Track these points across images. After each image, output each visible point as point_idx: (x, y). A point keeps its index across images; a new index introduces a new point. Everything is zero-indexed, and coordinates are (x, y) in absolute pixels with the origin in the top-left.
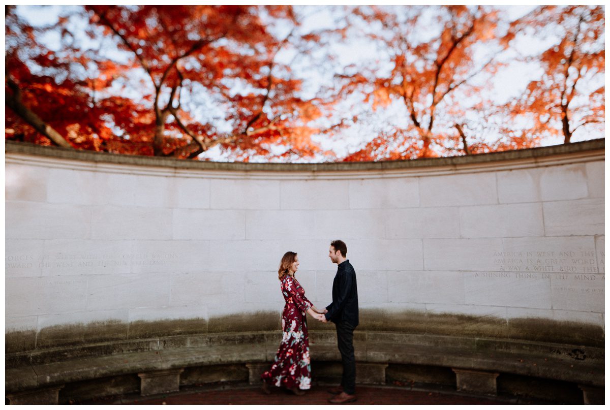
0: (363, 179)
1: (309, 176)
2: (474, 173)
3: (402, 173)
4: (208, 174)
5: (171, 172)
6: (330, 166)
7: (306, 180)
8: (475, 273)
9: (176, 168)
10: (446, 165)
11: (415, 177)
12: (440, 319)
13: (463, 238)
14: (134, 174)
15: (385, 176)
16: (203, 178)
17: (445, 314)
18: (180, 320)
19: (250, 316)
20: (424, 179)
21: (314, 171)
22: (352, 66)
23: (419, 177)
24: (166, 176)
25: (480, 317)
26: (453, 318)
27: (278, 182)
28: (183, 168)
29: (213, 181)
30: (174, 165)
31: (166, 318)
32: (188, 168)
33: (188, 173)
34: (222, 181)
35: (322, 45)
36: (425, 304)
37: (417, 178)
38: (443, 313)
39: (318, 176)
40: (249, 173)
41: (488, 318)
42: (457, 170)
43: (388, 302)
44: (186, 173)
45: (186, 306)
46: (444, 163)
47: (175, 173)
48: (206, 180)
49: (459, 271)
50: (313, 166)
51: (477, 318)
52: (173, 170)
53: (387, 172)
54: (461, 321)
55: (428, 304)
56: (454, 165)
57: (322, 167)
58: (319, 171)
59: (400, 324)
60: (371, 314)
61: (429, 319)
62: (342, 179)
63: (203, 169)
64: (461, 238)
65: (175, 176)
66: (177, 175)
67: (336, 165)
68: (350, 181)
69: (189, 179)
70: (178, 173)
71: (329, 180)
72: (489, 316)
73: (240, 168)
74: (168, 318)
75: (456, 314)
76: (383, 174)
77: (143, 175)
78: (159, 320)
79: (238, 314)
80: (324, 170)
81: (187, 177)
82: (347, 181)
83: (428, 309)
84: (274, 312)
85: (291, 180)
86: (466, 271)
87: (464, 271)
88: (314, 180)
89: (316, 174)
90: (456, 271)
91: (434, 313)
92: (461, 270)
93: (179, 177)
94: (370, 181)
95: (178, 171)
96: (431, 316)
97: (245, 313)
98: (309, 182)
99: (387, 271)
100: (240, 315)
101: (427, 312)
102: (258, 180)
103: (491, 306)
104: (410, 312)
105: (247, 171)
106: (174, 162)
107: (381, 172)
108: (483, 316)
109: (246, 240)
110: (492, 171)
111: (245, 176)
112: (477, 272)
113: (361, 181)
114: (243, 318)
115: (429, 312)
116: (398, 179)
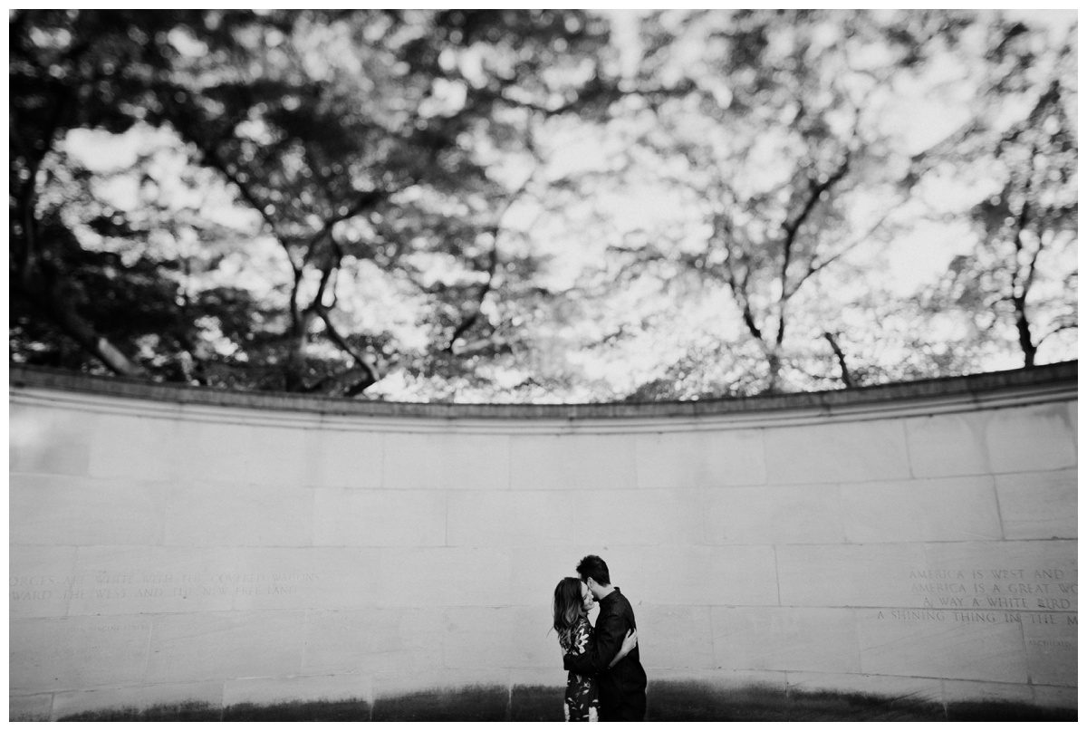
0: (660, 433)
1: (562, 427)
2: (864, 420)
3: (732, 422)
4: (381, 425)
5: (315, 421)
6: (600, 410)
7: (558, 435)
8: (878, 611)
9: (323, 413)
10: (811, 406)
11: (755, 428)
12: (816, 702)
13: (851, 544)
14: (248, 424)
15: (700, 427)
16: (371, 431)
17: (824, 693)
18: (319, 703)
19: (453, 695)
20: (773, 432)
21: (571, 419)
22: (638, 231)
23: (763, 428)
24: (305, 428)
25: (893, 699)
26: (840, 700)
27: (507, 438)
28: (336, 413)
29: (388, 436)
30: (320, 408)
31: (292, 699)
32: (344, 414)
33: (344, 422)
34: (406, 436)
35: (583, 197)
36: (785, 671)
37: (760, 431)
38: (820, 691)
39: (578, 427)
40: (454, 423)
41: (908, 701)
42: (831, 415)
43: (714, 669)
44: (341, 423)
45: (332, 675)
46: (807, 403)
47: (322, 422)
48: (376, 435)
49: (847, 607)
50: (569, 409)
51: (887, 701)
52: (318, 417)
53: (704, 420)
55: (789, 672)
56: (827, 406)
57: (586, 411)
58: (581, 417)
59: (738, 712)
60: (682, 692)
61: (793, 703)
62: (623, 433)
63: (371, 415)
64: (847, 543)
65: (320, 429)
66: (324, 425)
67: (611, 408)
68: (638, 437)
69: (345, 435)
70: (327, 422)
71: (599, 434)
72: (910, 698)
73: (439, 413)
74: (296, 699)
75: (845, 693)
76: (696, 424)
77: (263, 426)
78: (281, 702)
79: (430, 692)
80: (590, 417)
81: (343, 430)
82: (632, 437)
83: (791, 683)
84: (498, 688)
85: (530, 434)
86: (859, 607)
87: (856, 607)
88: (572, 433)
89: (575, 423)
90: (840, 607)
91: (803, 690)
92: (850, 605)
93: (329, 429)
94: (674, 435)
95: (326, 418)
96: (798, 695)
97: (443, 689)
98: (563, 438)
99: (711, 606)
100: (433, 693)
101: (789, 689)
102: (470, 434)
103: (913, 677)
104: (757, 689)
105: (450, 418)
106: (321, 402)
107: (693, 420)
108: (897, 697)
109: (447, 546)
110: (896, 418)
111: (448, 426)
112: (881, 610)
113: (657, 435)
114: (438, 699)
115: (794, 688)
116: (725, 433)
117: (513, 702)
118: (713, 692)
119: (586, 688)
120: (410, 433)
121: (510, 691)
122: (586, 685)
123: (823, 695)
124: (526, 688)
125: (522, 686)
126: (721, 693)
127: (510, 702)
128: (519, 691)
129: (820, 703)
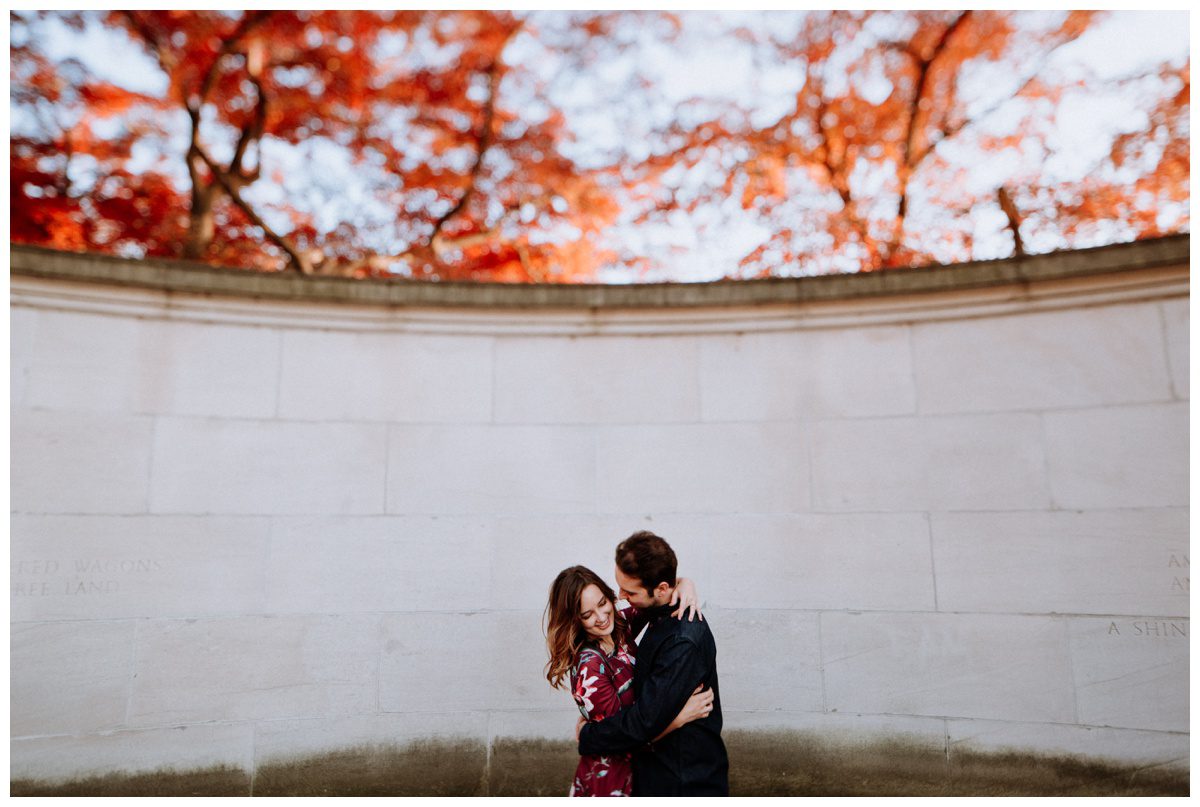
0: (740, 333)
1: (580, 324)
2: (1088, 306)
3: (860, 314)
4: (274, 315)
5: (155, 305)
6: (642, 295)
7: (573, 336)
8: (1108, 621)
9: (169, 291)
10: (998, 284)
11: (899, 323)
12: (997, 770)
13: (1060, 509)
14: (30, 306)
15: (808, 322)
16: (257, 325)
17: (1012, 754)
18: (159, 774)
19: (393, 756)
20: (926, 329)
21: (595, 309)
22: (693, 101)
23: (910, 323)
24: (141, 317)
25: (1134, 769)
26: (1040, 767)
27: (488, 342)
28: (194, 292)
29: (289, 335)
30: (160, 281)
31: (108, 771)
32: (208, 293)
33: (210, 308)
34: (319, 336)
36: (945, 719)
37: (906, 329)
38: (1004, 751)
39: (606, 323)
40: (400, 314)
41: (1163, 772)
42: (1030, 299)
43: (825, 712)
44: (203, 309)
45: (183, 728)
46: (992, 278)
47: (168, 306)
48: (267, 333)
49: (1053, 614)
50: (589, 293)
51: (1123, 771)
52: (161, 299)
53: (815, 310)
54: (1069, 781)
55: (952, 719)
56: (1024, 282)
57: (619, 297)
58: (612, 307)
59: (865, 783)
60: (772, 749)
61: (958, 771)
62: (681, 334)
63: (257, 297)
64: (1054, 509)
65: (166, 318)
66: (174, 313)
67: (660, 291)
68: (704, 341)
69: (214, 329)
70: (179, 307)
71: (639, 335)
72: (1165, 767)
73: (372, 297)
74: (117, 769)
75: (1049, 755)
76: (800, 317)
77: (60, 309)
78: (87, 776)
79: (354, 751)
80: (625, 306)
81: (209, 322)
82: (692, 341)
83: (955, 737)
84: (469, 743)
85: (526, 335)
86: (1076, 615)
87: (1069, 615)
88: (595, 335)
89: (601, 317)
90: (1042, 615)
91: (974, 749)
92: (1059, 612)
93: (182, 320)
94: (762, 338)
95: (176, 301)
96: (967, 759)
97: (375, 746)
98: (582, 343)
99: (821, 611)
100: (359, 753)
101: (952, 748)
102: (427, 333)
103: (1171, 732)
104: (896, 746)
105: (393, 306)
106: (162, 271)
107: (794, 311)
108: (1143, 764)
109: (385, 515)
110: (1146, 299)
111: (389, 320)
112: (1115, 620)
113: (733, 339)
114: (369, 762)
115: (959, 745)
116: (849, 333)
117: (493, 767)
118: (823, 750)
119: (604, 768)
120: (327, 330)
121: (489, 747)
122: (604, 761)
123: (1011, 759)
124: (515, 745)
125: (510, 740)
126: (837, 751)
127: (488, 765)
128: (504, 748)
129: (1005, 772)
